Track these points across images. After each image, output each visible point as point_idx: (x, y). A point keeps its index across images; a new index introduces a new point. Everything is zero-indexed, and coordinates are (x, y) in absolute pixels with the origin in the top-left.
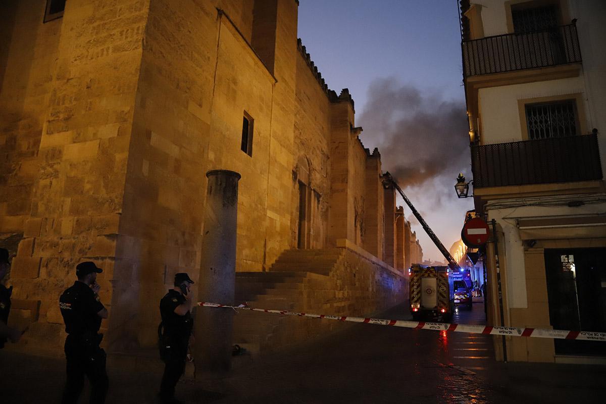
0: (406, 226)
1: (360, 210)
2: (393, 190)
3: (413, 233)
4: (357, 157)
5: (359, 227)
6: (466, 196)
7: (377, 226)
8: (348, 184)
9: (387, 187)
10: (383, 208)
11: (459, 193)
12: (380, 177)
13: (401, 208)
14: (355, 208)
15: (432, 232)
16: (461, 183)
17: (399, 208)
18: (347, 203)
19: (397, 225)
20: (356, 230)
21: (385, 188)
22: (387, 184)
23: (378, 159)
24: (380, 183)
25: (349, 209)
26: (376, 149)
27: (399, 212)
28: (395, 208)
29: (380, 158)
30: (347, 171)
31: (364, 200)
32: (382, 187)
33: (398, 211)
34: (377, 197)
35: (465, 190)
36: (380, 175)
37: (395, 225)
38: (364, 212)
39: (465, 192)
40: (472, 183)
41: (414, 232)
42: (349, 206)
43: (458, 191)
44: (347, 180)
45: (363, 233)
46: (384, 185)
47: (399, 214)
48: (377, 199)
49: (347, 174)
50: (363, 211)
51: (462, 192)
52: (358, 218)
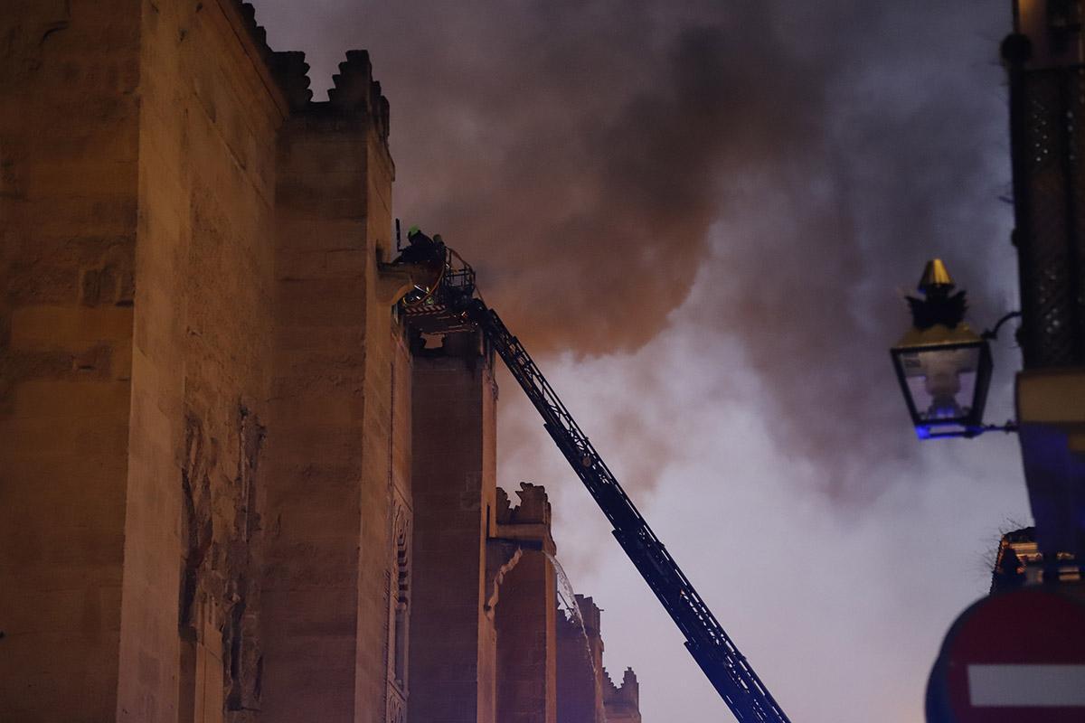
0: (567, 629)
1: (223, 515)
2: (474, 364)
3: (618, 681)
4: (212, 114)
5: (211, 635)
6: (972, 424)
7: (352, 629)
8: (137, 312)
9: (434, 341)
10: (401, 493)
11: (924, 403)
12: (382, 267)
13: (535, 497)
14: (188, 489)
15: (751, 676)
16: (936, 334)
17: (515, 501)
18: (123, 454)
19: (498, 623)
20: (188, 663)
21: (417, 348)
22: (432, 323)
23: (372, 136)
24: (380, 316)
25: (135, 495)
26: (356, 65)
27: (520, 531)
28: (488, 498)
29: (384, 136)
30: (130, 213)
31: (261, 433)
32: (401, 342)
33: (508, 516)
34: (358, 412)
35: (969, 380)
36: (379, 252)
37: (486, 625)
38: (253, 527)
39: (964, 399)
40: (1021, 336)
41: (630, 676)
42: (138, 473)
43: (917, 384)
44: (130, 286)
45: (248, 687)
46: (413, 326)
47: (515, 543)
48: (359, 434)
49: (129, 242)
50: (248, 515)
51: (943, 398)
52: (213, 573)
